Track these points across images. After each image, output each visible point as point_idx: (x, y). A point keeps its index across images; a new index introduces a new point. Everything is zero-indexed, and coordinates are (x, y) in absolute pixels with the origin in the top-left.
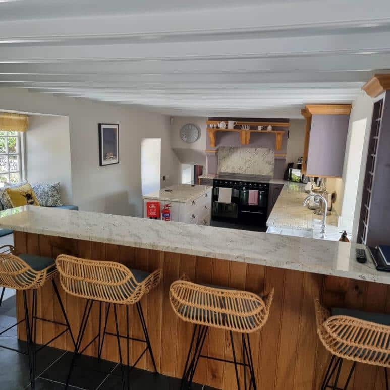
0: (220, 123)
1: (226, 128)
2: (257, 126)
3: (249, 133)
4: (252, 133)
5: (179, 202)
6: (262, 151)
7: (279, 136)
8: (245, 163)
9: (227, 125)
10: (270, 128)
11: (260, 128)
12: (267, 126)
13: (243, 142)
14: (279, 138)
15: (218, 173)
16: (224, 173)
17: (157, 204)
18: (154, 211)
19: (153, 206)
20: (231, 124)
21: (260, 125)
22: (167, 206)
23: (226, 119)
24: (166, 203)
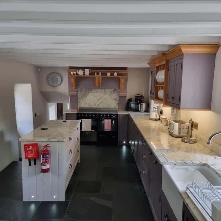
0: (79, 71)
1: (84, 75)
2: (107, 73)
3: (101, 78)
4: (102, 78)
5: (58, 141)
6: (109, 91)
7: (122, 79)
8: (98, 100)
9: (84, 73)
10: (115, 74)
11: (109, 74)
12: (114, 73)
13: (97, 84)
14: (122, 81)
15: (78, 108)
16: (83, 108)
17: (36, 146)
18: (32, 152)
19: (31, 148)
20: (87, 72)
21: (109, 72)
22: (46, 146)
23: (83, 68)
24: (45, 144)
